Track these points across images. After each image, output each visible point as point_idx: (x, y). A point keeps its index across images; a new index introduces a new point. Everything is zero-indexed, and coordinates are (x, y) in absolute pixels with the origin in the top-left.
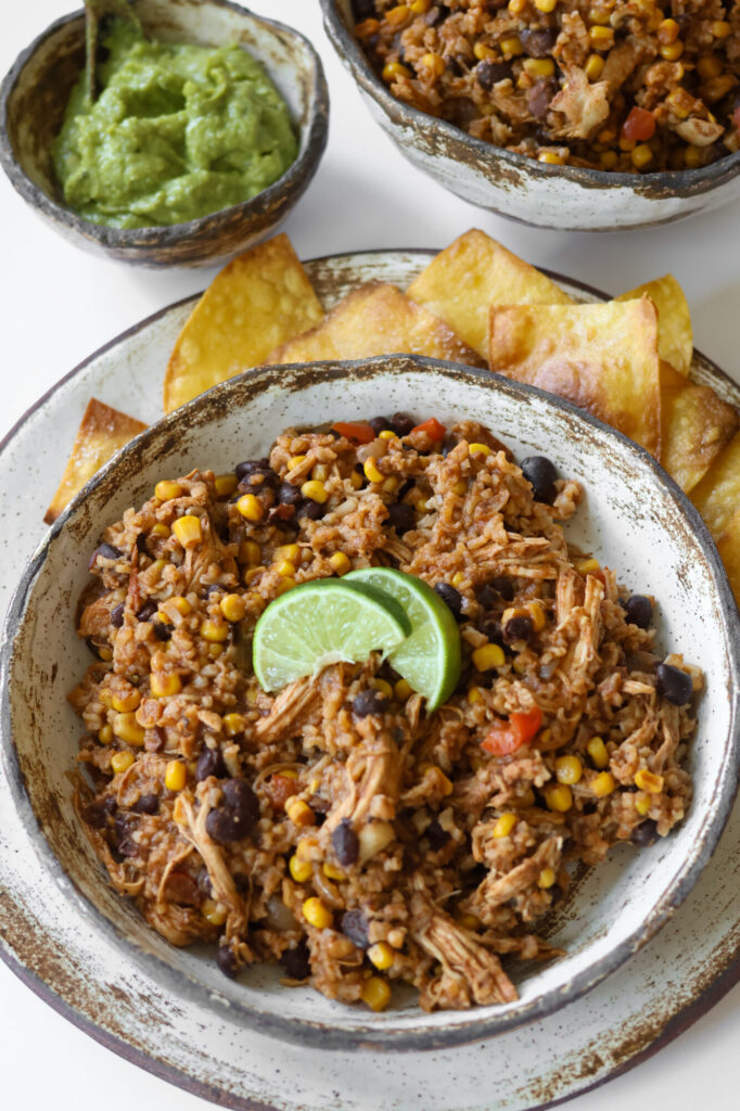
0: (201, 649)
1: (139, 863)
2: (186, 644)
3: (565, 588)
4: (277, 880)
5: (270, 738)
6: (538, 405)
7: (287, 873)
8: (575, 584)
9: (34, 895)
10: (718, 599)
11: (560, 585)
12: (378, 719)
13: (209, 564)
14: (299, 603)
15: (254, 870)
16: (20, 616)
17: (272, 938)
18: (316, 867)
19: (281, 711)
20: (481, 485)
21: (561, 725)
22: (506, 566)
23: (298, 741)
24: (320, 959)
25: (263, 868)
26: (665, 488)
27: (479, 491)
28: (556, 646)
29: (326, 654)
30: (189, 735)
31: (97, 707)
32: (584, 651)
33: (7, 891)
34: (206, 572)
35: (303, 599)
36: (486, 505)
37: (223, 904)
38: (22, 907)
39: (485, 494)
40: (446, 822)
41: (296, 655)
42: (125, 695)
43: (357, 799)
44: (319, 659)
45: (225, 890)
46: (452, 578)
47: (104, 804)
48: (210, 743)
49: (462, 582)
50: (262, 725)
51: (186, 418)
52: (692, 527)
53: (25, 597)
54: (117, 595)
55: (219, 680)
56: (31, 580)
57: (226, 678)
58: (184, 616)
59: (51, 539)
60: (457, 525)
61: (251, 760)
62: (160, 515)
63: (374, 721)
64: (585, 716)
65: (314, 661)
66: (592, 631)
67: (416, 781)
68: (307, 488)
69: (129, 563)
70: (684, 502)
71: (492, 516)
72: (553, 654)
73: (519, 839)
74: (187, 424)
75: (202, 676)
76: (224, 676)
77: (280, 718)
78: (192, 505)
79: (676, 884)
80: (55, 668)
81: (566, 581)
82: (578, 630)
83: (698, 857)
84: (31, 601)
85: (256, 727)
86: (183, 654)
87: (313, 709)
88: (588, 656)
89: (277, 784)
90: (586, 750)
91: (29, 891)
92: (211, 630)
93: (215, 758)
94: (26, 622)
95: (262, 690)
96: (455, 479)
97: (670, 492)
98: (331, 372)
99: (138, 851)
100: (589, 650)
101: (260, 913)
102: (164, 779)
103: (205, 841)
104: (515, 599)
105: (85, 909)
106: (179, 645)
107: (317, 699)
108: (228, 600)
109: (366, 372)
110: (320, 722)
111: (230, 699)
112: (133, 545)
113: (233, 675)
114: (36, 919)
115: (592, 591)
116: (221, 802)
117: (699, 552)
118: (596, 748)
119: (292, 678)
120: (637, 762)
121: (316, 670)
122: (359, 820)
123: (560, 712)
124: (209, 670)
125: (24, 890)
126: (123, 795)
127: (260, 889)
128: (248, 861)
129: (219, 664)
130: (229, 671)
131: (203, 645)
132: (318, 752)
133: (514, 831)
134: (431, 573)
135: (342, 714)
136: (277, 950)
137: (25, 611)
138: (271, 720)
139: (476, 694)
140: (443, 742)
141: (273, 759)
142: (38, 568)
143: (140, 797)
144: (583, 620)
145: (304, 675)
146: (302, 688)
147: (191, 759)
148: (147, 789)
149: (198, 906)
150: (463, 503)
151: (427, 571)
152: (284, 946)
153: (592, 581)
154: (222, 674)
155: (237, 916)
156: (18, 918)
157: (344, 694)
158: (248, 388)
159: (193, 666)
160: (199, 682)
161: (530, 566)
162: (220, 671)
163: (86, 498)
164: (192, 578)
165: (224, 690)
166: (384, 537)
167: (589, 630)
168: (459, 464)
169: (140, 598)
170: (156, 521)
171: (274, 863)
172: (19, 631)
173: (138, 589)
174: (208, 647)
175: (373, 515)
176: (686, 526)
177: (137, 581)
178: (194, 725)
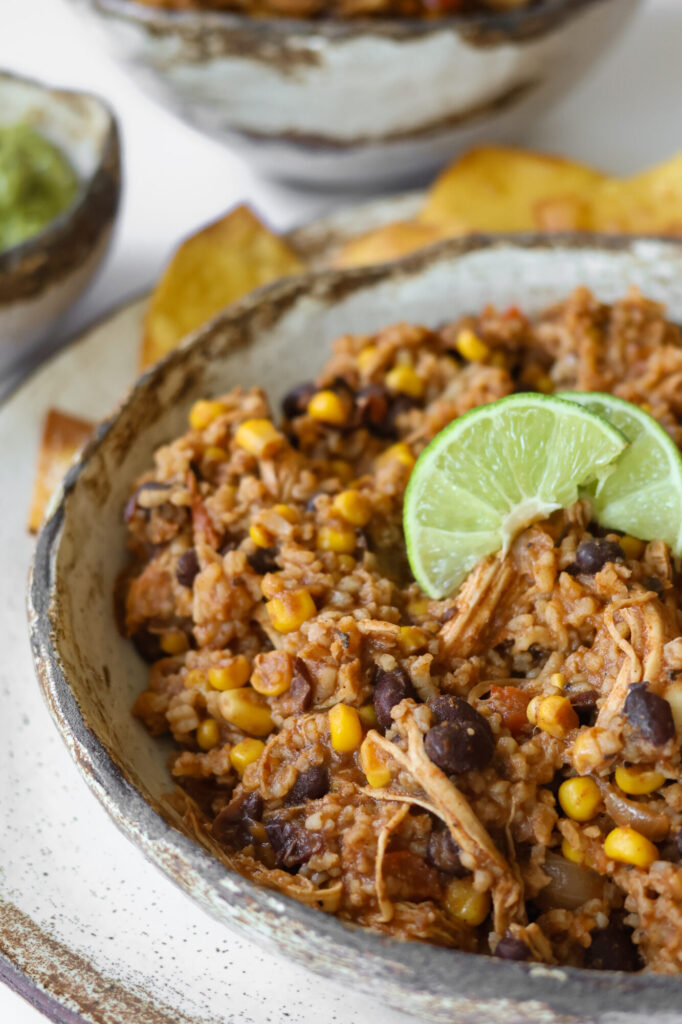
0: (328, 560)
1: (330, 858)
2: (304, 556)
4: (551, 821)
5: (466, 649)
6: (647, 251)
7: (561, 812)
9: (159, 984)
12: (622, 565)
13: (299, 473)
14: (462, 440)
15: (514, 814)
16: (48, 585)
17: (567, 917)
18: (605, 786)
19: (472, 604)
20: (621, 325)
23: (504, 648)
24: (658, 915)
25: (524, 808)
29: (515, 509)
30: (351, 660)
31: (186, 696)
33: (118, 984)
34: (298, 480)
35: (467, 432)
37: (485, 869)
38: (149, 999)
41: (470, 525)
42: (227, 662)
43: (641, 659)
44: (505, 520)
45: (481, 846)
47: (242, 809)
48: (386, 662)
50: (450, 632)
51: (202, 346)
53: (48, 564)
54: (177, 549)
55: (367, 592)
57: (375, 588)
58: (293, 522)
59: (65, 496)
63: (617, 567)
65: (499, 525)
68: (394, 380)
69: (187, 493)
74: (206, 354)
75: (342, 591)
76: (371, 586)
77: (474, 613)
80: (106, 670)
84: (58, 568)
85: (441, 638)
86: (305, 568)
87: (514, 597)
89: (502, 694)
91: (151, 980)
92: (332, 538)
93: (400, 681)
94: (59, 592)
96: (587, 322)
98: (371, 277)
99: (322, 842)
101: (540, 880)
102: (330, 738)
103: (433, 776)
105: (280, 907)
106: (295, 559)
107: (517, 581)
108: (343, 502)
109: (414, 265)
110: (533, 606)
111: (391, 611)
112: (186, 473)
113: (385, 583)
114: (176, 1011)
116: (434, 722)
119: (473, 560)
121: (505, 538)
122: (656, 679)
124: (348, 583)
125: (143, 980)
126: (268, 784)
127: (530, 843)
128: (501, 800)
129: (361, 572)
130: (375, 581)
131: (327, 555)
132: (538, 655)
135: (566, 577)
136: (582, 934)
137: (53, 580)
138: (461, 620)
141: (479, 676)
143: (298, 775)
145: (488, 552)
146: (491, 569)
147: (360, 700)
148: (302, 762)
149: (438, 896)
152: (590, 924)
155: (510, 884)
156: (147, 1013)
157: (557, 556)
158: (273, 305)
159: (326, 580)
160: (339, 598)
162: (363, 582)
164: (281, 492)
165: (379, 604)
169: (216, 533)
171: (539, 799)
172: (53, 603)
173: (210, 522)
174: (336, 559)
177: (204, 511)
178: (356, 641)
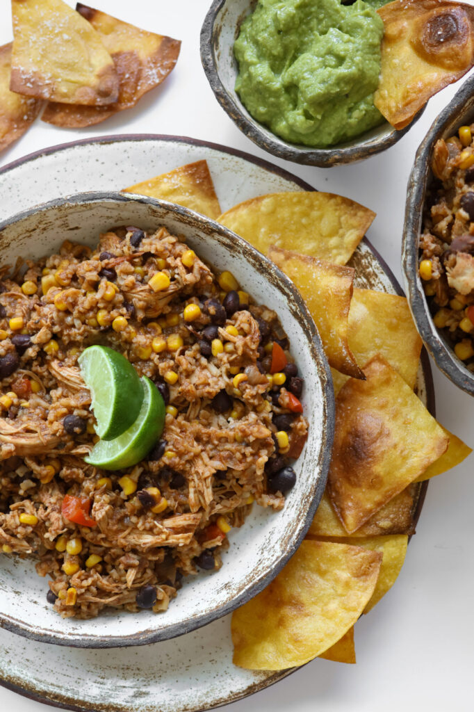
0: (88, 315)
2: (87, 305)
3: (185, 520)
5: (51, 371)
8: (189, 525)
10: (204, 613)
11: (187, 516)
13: (145, 301)
16: (84, 201)
19: (61, 373)
20: (243, 451)
21: (96, 537)
22: (193, 480)
23: (53, 387)
26: (273, 566)
27: (239, 451)
28: (144, 524)
32: (148, 540)
34: (140, 300)
36: (230, 457)
39: (238, 455)
40: (26, 485)
42: (65, 276)
46: (170, 450)
48: (34, 339)
49: (169, 457)
50: (55, 364)
52: (250, 588)
53: (96, 199)
55: (74, 331)
56: (109, 198)
57: (75, 334)
59: (137, 200)
60: (216, 442)
61: (35, 363)
62: (169, 260)
63: (60, 431)
64: (109, 549)
66: (159, 543)
67: (39, 463)
68: (217, 344)
69: (131, 253)
70: (266, 580)
71: (223, 463)
72: (138, 523)
73: (19, 529)
75: (73, 320)
76: (77, 333)
78: (181, 277)
79: (16, 623)
80: (77, 228)
81: (190, 519)
82: (158, 534)
83: (33, 633)
84: (95, 203)
85: (53, 361)
86: (80, 306)
87: (70, 390)
88: (144, 544)
89: (24, 383)
90: (91, 554)
92: (102, 316)
93: (25, 344)
94: (82, 205)
95: (78, 357)
97: (271, 570)
100: (148, 543)
104: (173, 490)
106: (85, 302)
107: (74, 392)
110: (65, 397)
111: (65, 341)
112: (144, 252)
113: (80, 338)
115: (182, 538)
117: (235, 596)
118: (93, 560)
120: (82, 587)
121: (88, 387)
123: (103, 536)
124: (77, 323)
129: (84, 328)
130: (81, 335)
131: (91, 314)
133: (25, 525)
134: (181, 435)
135: (64, 410)
137: (88, 202)
138: (58, 368)
139: (103, 483)
140: (69, 472)
141: (40, 376)
142: (117, 199)
144: (164, 536)
145: (84, 380)
146: (78, 381)
148: (9, 309)
150: (230, 443)
151: (182, 432)
153: (188, 537)
154: (76, 331)
157: (77, 408)
158: (277, 283)
159: (76, 313)
160: (68, 320)
161: (196, 495)
162: (79, 329)
163: (171, 211)
164: (134, 293)
165: (69, 335)
166: (194, 400)
167: (159, 541)
168: (251, 434)
169: (114, 267)
170: (165, 259)
172: (74, 204)
173: (118, 264)
174: (91, 318)
175: (207, 389)
176: (251, 584)
177: (123, 262)
